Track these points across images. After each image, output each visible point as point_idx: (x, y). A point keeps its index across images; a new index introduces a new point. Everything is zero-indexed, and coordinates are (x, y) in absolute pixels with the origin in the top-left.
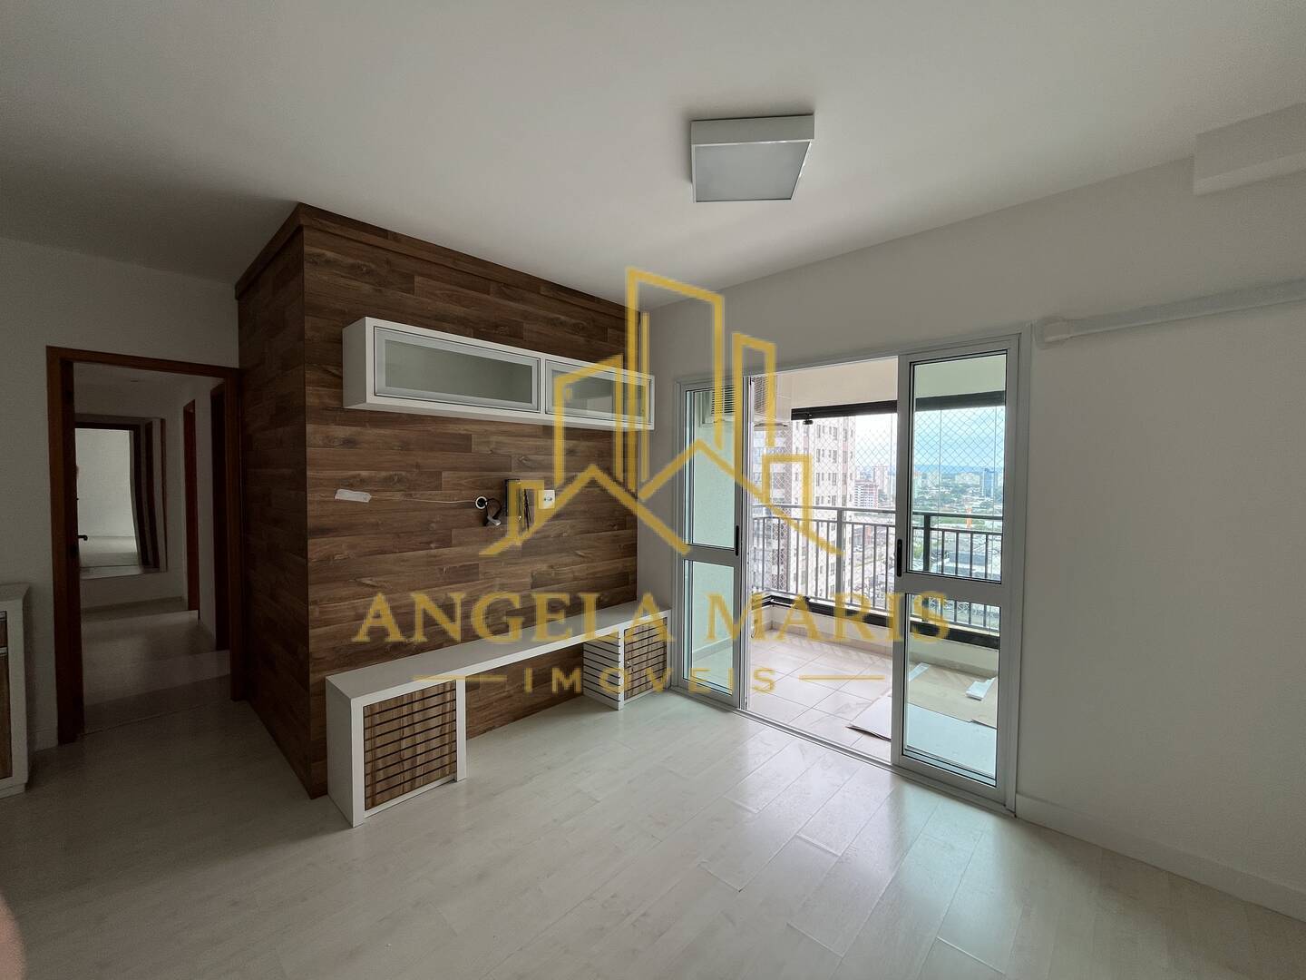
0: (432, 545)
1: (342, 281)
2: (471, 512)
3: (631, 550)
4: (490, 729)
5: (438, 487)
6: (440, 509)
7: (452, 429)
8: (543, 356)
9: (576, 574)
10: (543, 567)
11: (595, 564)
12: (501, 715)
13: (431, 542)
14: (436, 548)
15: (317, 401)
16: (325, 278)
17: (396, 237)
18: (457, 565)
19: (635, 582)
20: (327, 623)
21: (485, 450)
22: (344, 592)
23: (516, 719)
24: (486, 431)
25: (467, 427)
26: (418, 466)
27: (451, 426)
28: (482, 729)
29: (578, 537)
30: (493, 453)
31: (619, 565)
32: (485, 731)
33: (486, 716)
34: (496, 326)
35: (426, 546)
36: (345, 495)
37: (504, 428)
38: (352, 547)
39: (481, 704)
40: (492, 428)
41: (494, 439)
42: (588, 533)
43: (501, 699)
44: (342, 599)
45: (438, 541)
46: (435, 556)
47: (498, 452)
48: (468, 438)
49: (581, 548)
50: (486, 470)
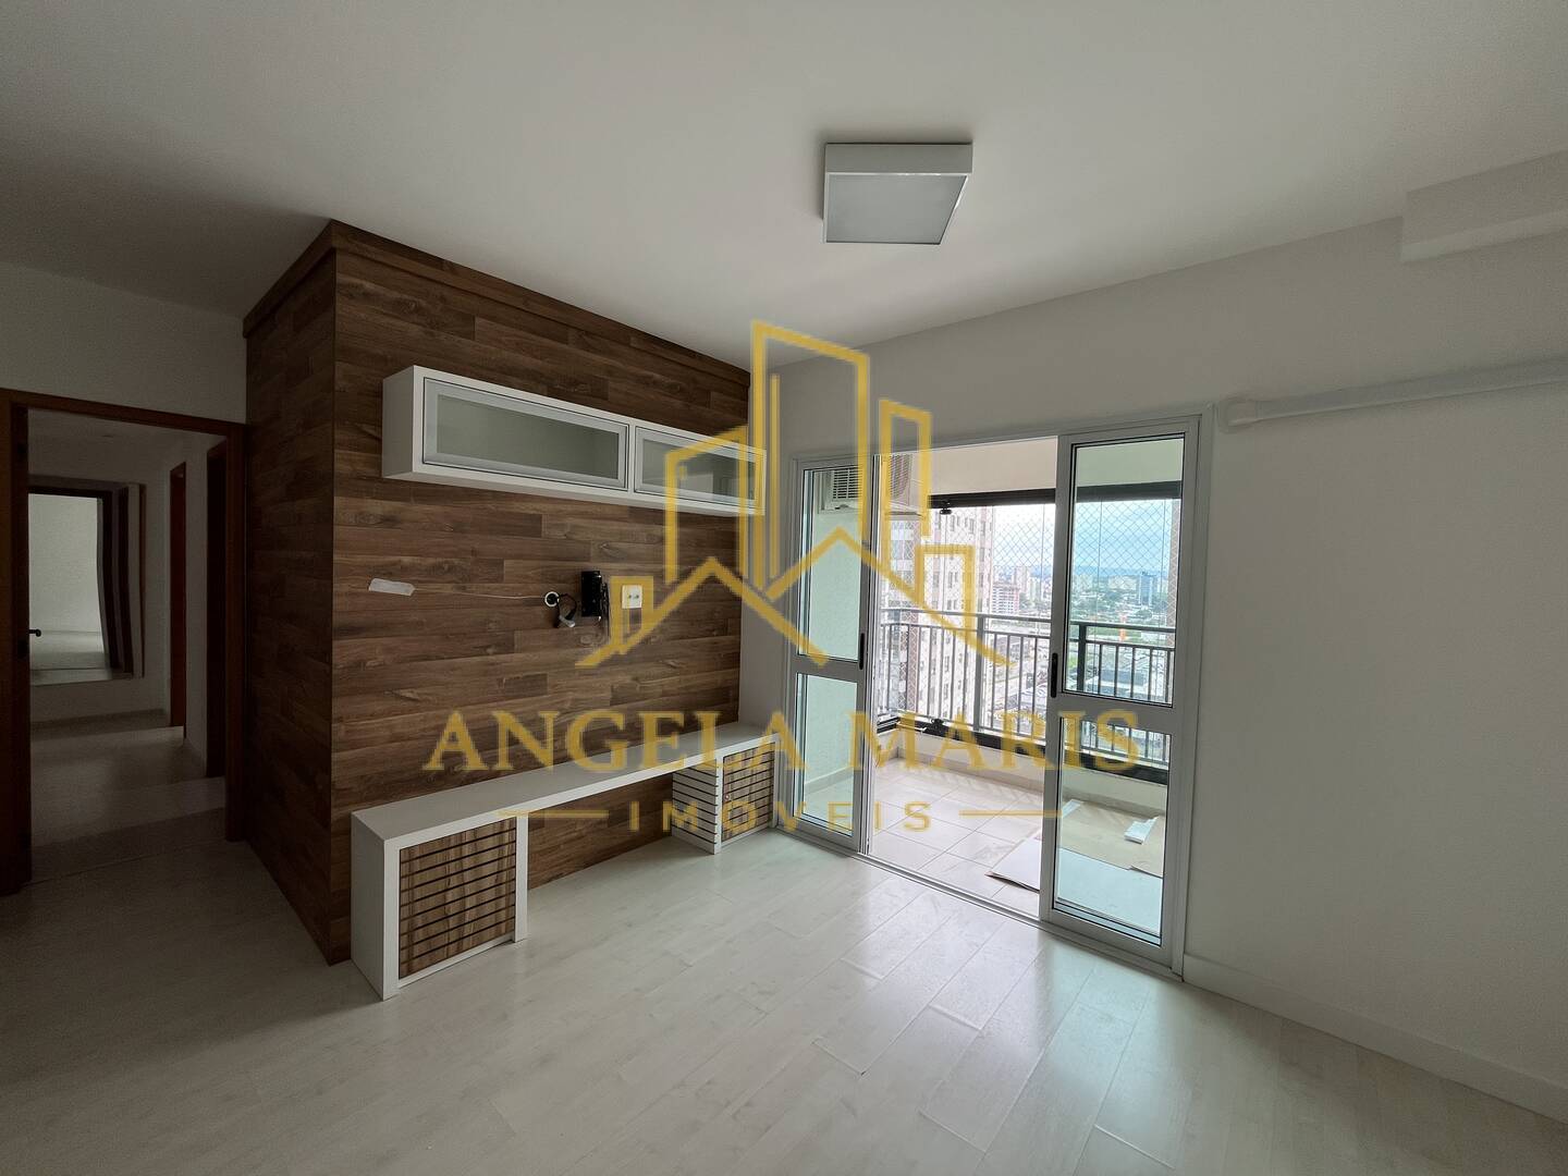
0: (490, 651)
1: (385, 321)
2: (538, 610)
3: (734, 660)
4: (557, 877)
5: (499, 579)
6: (501, 606)
7: (518, 507)
8: (633, 422)
9: (666, 688)
10: (626, 679)
11: (689, 677)
12: (568, 861)
13: (489, 647)
14: (495, 654)
15: (349, 467)
16: (362, 315)
17: (453, 268)
18: (521, 675)
19: (737, 699)
20: (354, 745)
21: (559, 534)
22: (378, 707)
23: (588, 865)
24: (561, 511)
25: (538, 506)
26: (474, 552)
27: (517, 504)
28: (546, 876)
29: (670, 643)
30: (568, 539)
31: (718, 678)
32: (550, 880)
33: (553, 861)
34: (576, 383)
35: (482, 651)
36: (381, 586)
37: (583, 508)
38: (388, 650)
39: (545, 846)
40: (569, 508)
41: (570, 521)
42: (682, 638)
43: (572, 840)
44: (373, 716)
45: (498, 645)
46: (492, 664)
47: (575, 537)
48: (537, 518)
49: (672, 657)
50: (559, 559)
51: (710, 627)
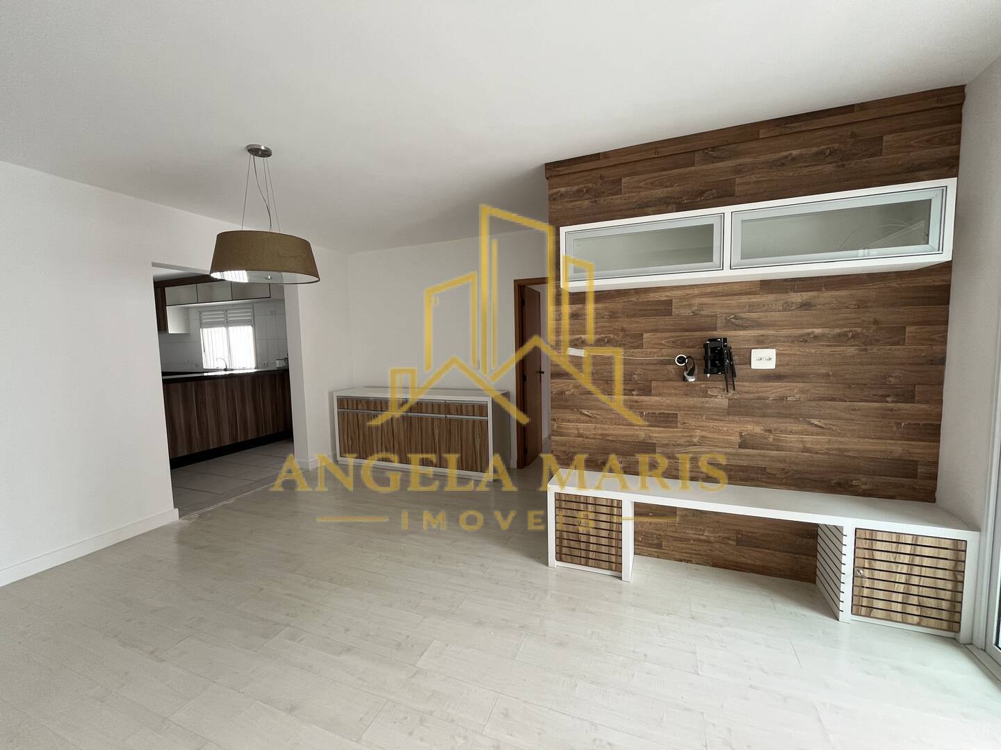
0: (634, 393)
2: (671, 368)
5: (640, 346)
6: (640, 364)
7: (653, 297)
9: (808, 445)
10: (758, 430)
11: (844, 439)
12: (698, 554)
13: (634, 390)
14: (637, 395)
16: (560, 207)
17: (606, 155)
18: (657, 412)
20: (561, 435)
21: (687, 312)
23: (714, 565)
24: (688, 295)
25: (667, 294)
26: (623, 330)
27: (652, 295)
29: (813, 404)
30: (695, 314)
34: (702, 193)
35: (629, 393)
36: (573, 352)
37: (709, 290)
38: (575, 387)
39: (677, 535)
40: (696, 291)
41: (697, 301)
42: (833, 399)
43: (701, 541)
44: (569, 421)
45: (639, 390)
46: (636, 402)
47: (702, 312)
48: (669, 303)
49: (820, 417)
50: (687, 331)
51: (881, 392)
